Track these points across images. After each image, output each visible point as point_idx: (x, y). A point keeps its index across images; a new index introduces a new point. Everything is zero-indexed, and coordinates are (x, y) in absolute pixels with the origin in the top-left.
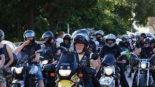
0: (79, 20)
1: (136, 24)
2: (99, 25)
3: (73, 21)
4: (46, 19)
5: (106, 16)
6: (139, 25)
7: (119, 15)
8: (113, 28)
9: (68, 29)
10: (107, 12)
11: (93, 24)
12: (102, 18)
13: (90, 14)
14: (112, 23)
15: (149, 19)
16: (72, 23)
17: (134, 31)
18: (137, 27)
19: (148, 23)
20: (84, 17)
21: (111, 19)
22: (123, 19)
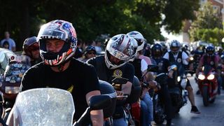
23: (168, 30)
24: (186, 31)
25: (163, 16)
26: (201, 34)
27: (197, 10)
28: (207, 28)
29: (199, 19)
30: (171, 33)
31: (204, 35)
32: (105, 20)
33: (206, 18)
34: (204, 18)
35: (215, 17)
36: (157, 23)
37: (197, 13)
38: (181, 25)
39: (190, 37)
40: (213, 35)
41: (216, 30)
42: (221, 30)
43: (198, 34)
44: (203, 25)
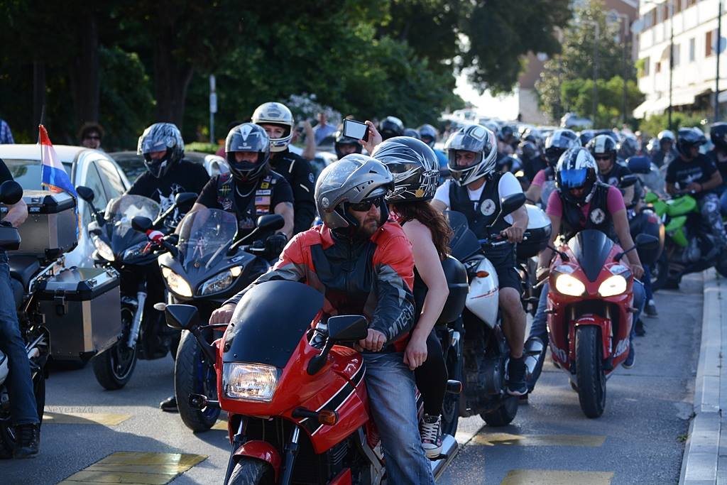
0: (257, 62)
1: (475, 79)
2: (332, 82)
3: (231, 66)
4: (134, 56)
5: (362, 46)
6: (484, 85)
7: (411, 44)
8: (387, 96)
9: (213, 98)
10: (364, 30)
11: (310, 78)
12: (348, 55)
13: (297, 39)
14: (384, 77)
15: (526, 61)
16: (228, 73)
18: (476, 92)
19: (521, 74)
20: (276, 50)
21: (380, 58)
22: (425, 62)
24: (528, 86)
25: (464, 41)
26: (573, 93)
27: (563, 24)
28: (590, 75)
29: (568, 50)
30: (487, 92)
31: (581, 98)
32: (301, 53)
33: (586, 48)
34: (582, 48)
35: (612, 44)
36: (448, 62)
37: (560, 34)
38: (518, 68)
39: (541, 103)
40: (606, 97)
41: (616, 82)
42: (630, 84)
43: (563, 93)
44: (578, 67)
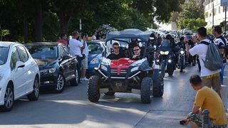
0: (93, 15)
1: (157, 19)
3: (86, 16)
4: (55, 14)
5: (124, 10)
7: (138, 9)
9: (81, 25)
10: (125, 5)
11: (109, 19)
12: (119, 13)
13: (105, 8)
14: (131, 19)
15: (172, 14)
16: (85, 18)
17: (155, 27)
18: (158, 23)
20: (99, 12)
21: (129, 13)
22: (142, 14)
23: (159, 20)
24: (174, 21)
25: (155, 9)
26: (186, 23)
27: (183, 3)
28: (191, 18)
29: (185, 11)
30: (161, 23)
31: (189, 24)
32: (106, 12)
33: (190, 10)
34: (189, 10)
35: (198, 9)
36: (150, 14)
37: (183, 6)
38: (170, 16)
40: (196, 23)
41: (198, 19)
42: (203, 20)
43: (184, 23)
44: (188, 16)
